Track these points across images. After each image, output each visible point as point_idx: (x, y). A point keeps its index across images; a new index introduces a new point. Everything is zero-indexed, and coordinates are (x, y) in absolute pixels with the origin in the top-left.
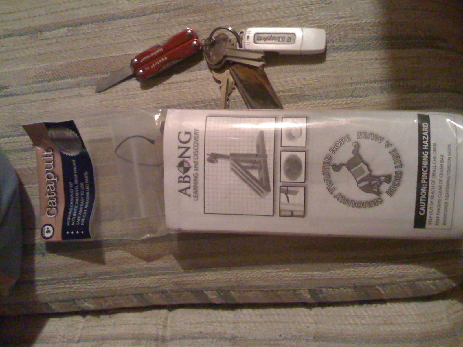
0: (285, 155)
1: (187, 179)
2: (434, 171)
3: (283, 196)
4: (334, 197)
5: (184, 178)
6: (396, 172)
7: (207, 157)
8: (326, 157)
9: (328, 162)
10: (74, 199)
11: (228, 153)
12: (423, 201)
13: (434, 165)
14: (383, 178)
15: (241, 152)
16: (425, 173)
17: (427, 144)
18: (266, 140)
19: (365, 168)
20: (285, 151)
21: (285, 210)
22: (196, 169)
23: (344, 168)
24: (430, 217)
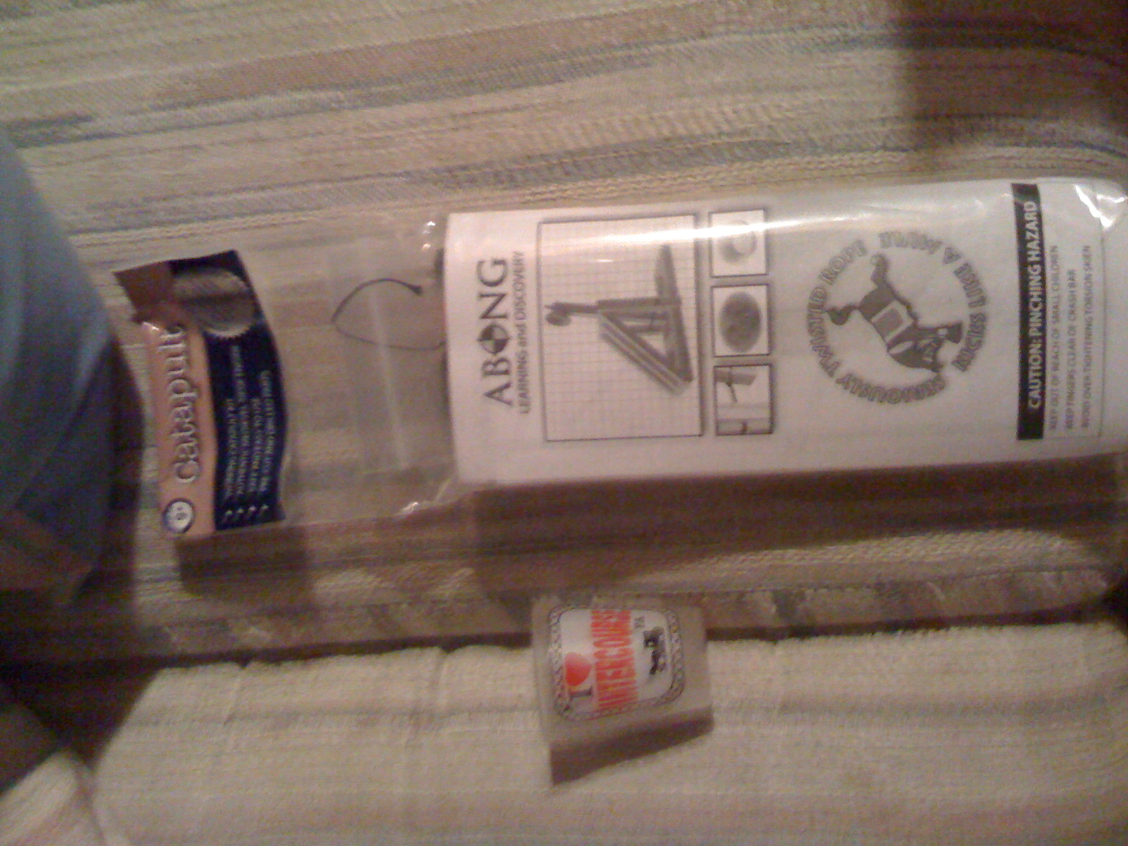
0: (722, 296)
1: (502, 367)
2: (1056, 307)
3: (722, 389)
4: (838, 381)
5: (495, 364)
6: (972, 317)
7: (546, 312)
8: (814, 294)
9: (819, 304)
10: (239, 437)
11: (592, 301)
12: (1035, 378)
13: (1056, 294)
14: (943, 332)
15: (622, 296)
16: (1035, 313)
17: (1038, 248)
18: (678, 265)
19: (902, 311)
20: (721, 286)
21: (727, 421)
22: (523, 342)
23: (856, 316)
24: (1053, 411)
